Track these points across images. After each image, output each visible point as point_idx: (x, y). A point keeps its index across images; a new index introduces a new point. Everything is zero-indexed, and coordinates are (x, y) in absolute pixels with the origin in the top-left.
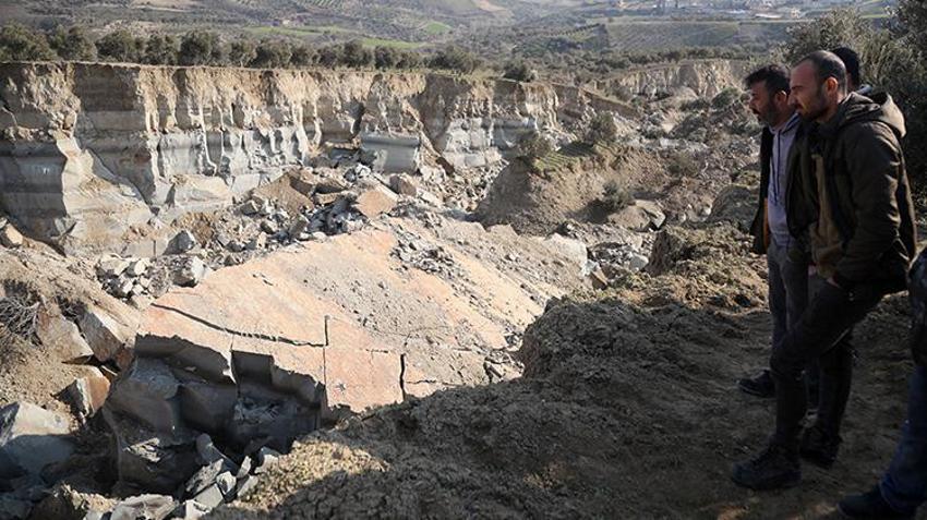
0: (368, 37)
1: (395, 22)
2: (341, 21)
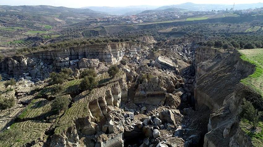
0: (30, 30)
1: (35, 25)
2: (18, 25)
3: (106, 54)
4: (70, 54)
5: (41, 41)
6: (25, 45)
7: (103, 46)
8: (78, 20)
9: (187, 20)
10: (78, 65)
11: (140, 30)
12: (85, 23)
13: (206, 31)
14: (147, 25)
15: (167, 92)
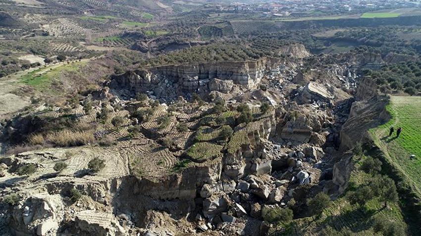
0: (125, 21)
1: (131, 13)
2: (109, 13)
3: (242, 74)
4: (199, 72)
5: (143, 40)
6: (122, 43)
7: (239, 65)
8: (191, 6)
9: (361, 17)
10: (208, 87)
11: (285, 31)
12: (201, 12)
13: (390, 39)
14: (297, 22)
15: (313, 131)
